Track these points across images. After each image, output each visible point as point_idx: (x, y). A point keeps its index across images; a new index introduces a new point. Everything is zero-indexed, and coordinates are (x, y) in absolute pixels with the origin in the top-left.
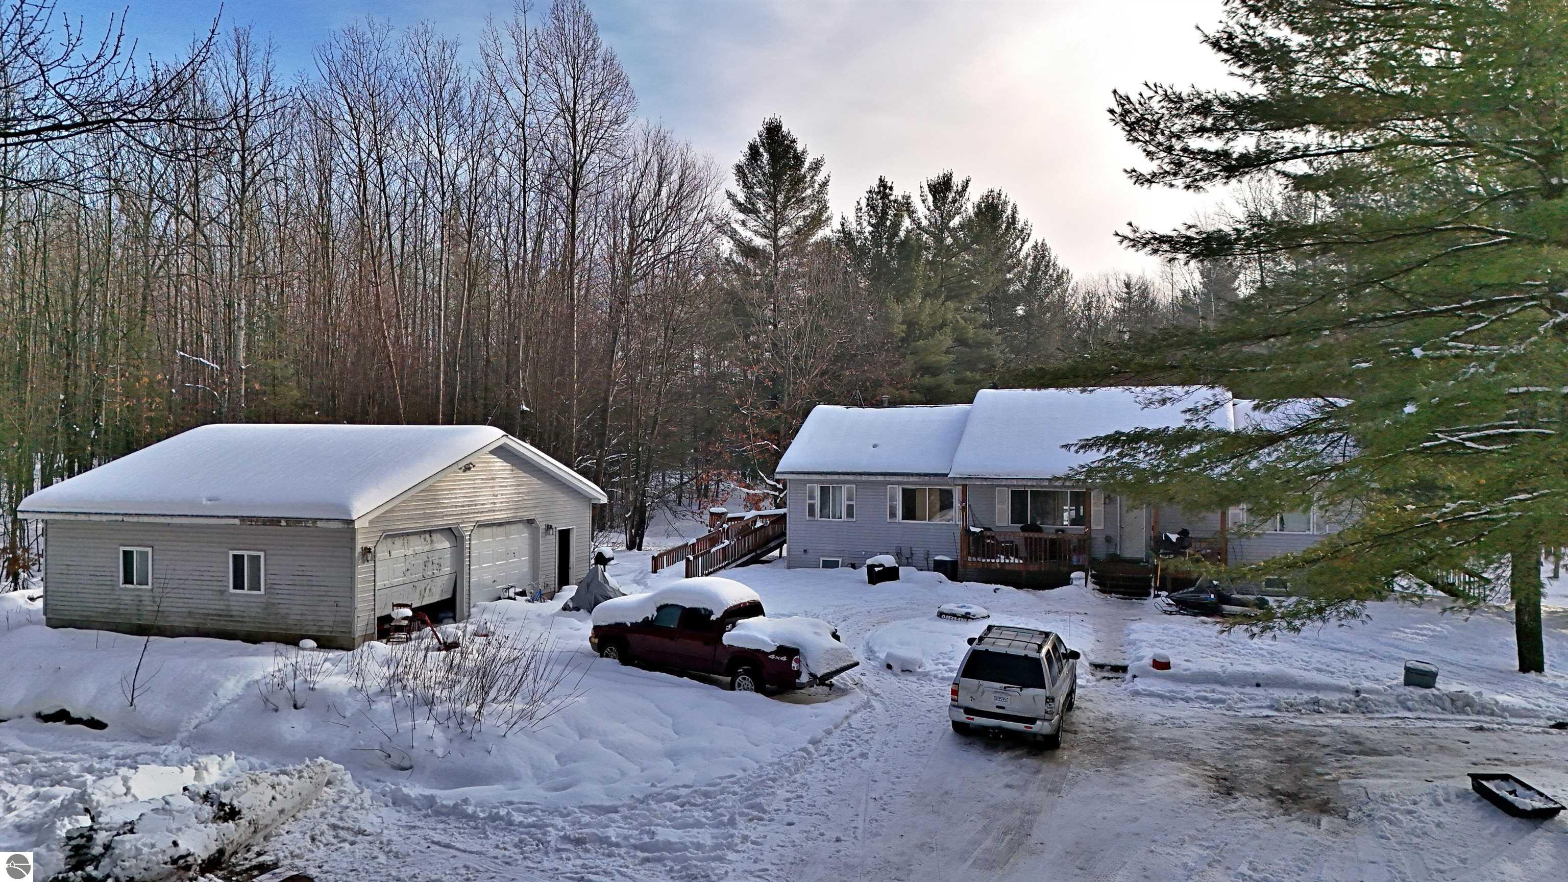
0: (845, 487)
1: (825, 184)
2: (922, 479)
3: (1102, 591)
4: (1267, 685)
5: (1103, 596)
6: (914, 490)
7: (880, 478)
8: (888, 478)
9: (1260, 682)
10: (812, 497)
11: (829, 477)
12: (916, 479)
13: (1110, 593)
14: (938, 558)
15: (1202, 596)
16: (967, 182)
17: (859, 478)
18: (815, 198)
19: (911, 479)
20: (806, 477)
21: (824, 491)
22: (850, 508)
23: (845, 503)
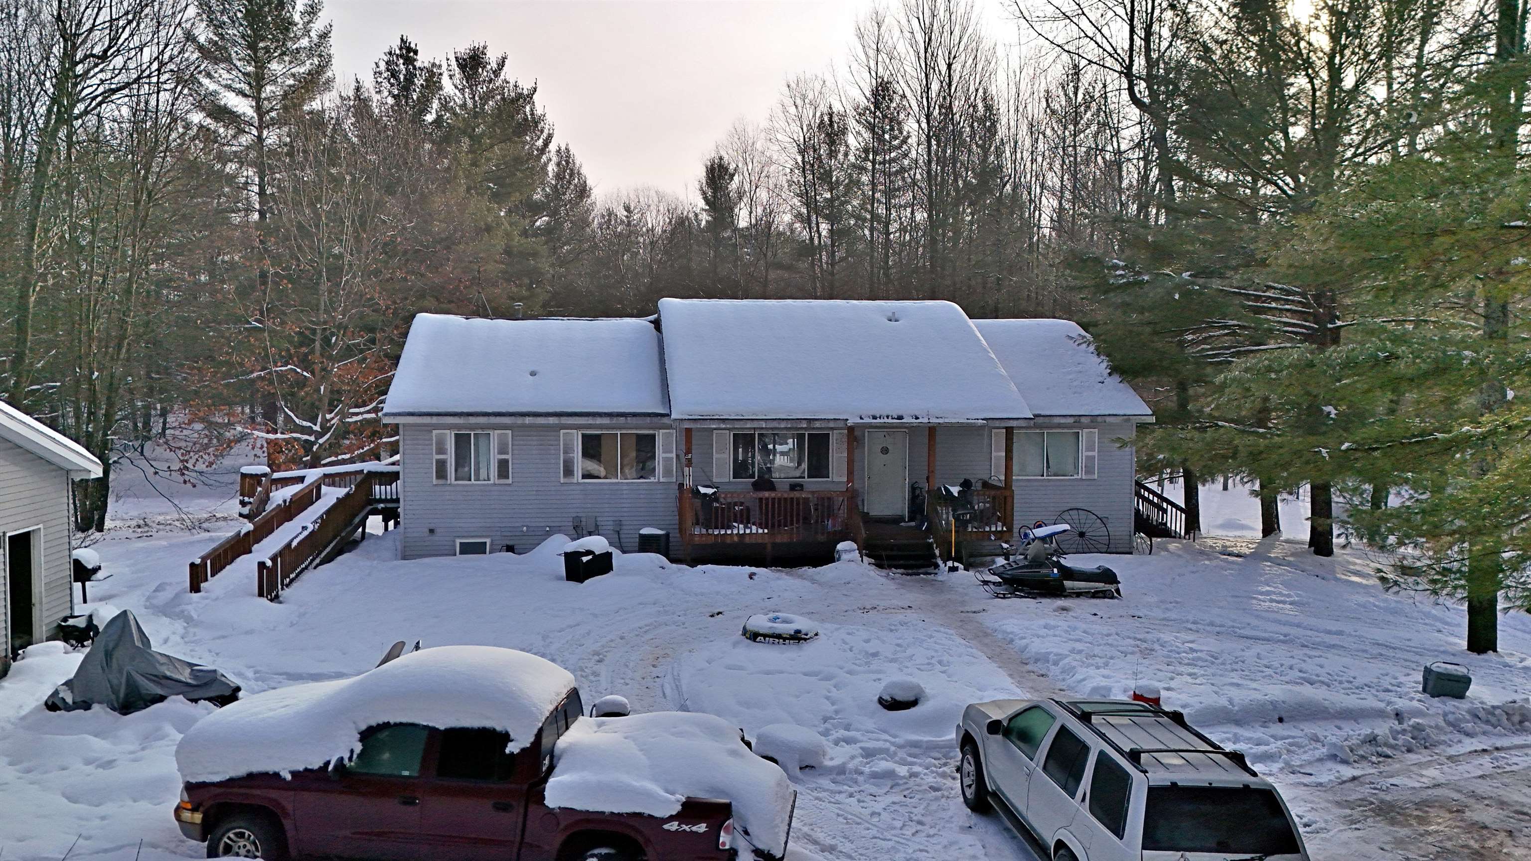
0: (495, 435)
1: (324, 36)
2: (615, 420)
3: (880, 566)
4: (1293, 718)
5: (884, 572)
6: (598, 437)
7: (552, 420)
8: (565, 420)
9: (1284, 715)
10: (441, 450)
11: (472, 420)
12: (606, 421)
13: (890, 567)
14: (645, 531)
15: (1044, 571)
16: (504, 59)
17: (519, 421)
18: (311, 51)
19: (599, 421)
20: (435, 420)
21: (462, 441)
22: (503, 466)
23: (495, 457)
